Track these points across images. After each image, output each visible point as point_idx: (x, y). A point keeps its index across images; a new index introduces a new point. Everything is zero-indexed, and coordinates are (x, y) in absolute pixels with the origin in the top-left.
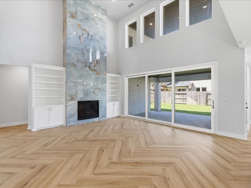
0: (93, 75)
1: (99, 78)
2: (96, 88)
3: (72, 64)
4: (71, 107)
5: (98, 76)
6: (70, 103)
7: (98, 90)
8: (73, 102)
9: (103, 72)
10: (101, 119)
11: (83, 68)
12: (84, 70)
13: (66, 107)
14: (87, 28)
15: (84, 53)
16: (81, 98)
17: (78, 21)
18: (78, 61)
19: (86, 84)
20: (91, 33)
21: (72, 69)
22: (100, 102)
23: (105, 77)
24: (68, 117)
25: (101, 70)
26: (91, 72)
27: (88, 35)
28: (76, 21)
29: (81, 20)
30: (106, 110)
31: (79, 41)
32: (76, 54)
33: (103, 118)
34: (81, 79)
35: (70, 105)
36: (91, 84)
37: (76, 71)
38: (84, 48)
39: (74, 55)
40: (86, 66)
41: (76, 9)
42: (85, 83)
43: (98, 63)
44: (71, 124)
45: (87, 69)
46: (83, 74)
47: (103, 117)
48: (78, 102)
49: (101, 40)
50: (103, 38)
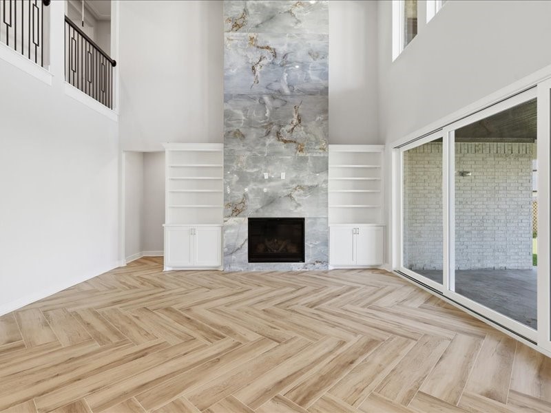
0: (288, 153)
1: (304, 159)
2: (294, 186)
3: (235, 133)
4: (233, 231)
5: (301, 154)
6: (232, 221)
7: (302, 192)
8: (236, 219)
9: (317, 143)
10: (310, 268)
11: (262, 139)
12: (264, 145)
13: (223, 229)
14: (272, 43)
15: (264, 104)
16: (257, 211)
17: (250, 31)
18: (250, 124)
19: (270, 178)
20: (281, 50)
21: (237, 146)
22: (307, 223)
23: (324, 157)
24: (228, 252)
25: (313, 139)
26: (282, 147)
27: (275, 55)
28: (245, 34)
29: (257, 26)
30: (326, 243)
31: (253, 78)
32: (245, 110)
33: (317, 265)
34: (255, 167)
35: (231, 227)
36: (283, 176)
37: (244, 148)
38: (264, 91)
39: (240, 112)
40: (268, 134)
41: (246, 4)
42: (266, 177)
43: (302, 122)
44: (232, 267)
45: (271, 140)
46: (262, 153)
47: (317, 262)
48: (249, 219)
49: (312, 60)
50: (317, 53)
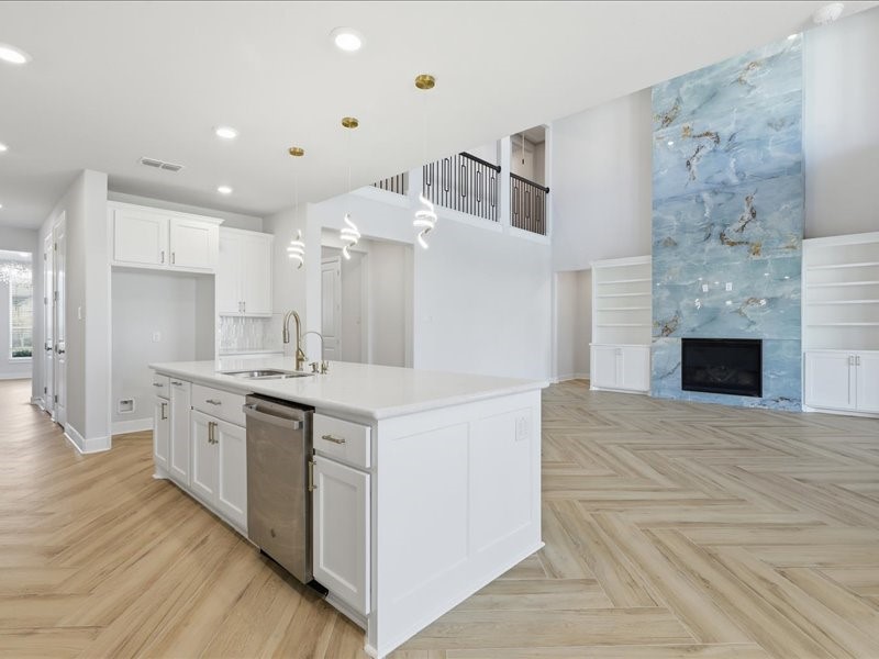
0: (738, 258)
1: (764, 263)
2: (746, 298)
3: (666, 241)
4: (662, 353)
5: (756, 258)
6: (662, 341)
7: (757, 305)
8: (666, 339)
9: (782, 238)
10: (772, 406)
11: (700, 246)
12: (703, 250)
13: (652, 350)
14: (712, 126)
15: (703, 202)
16: (693, 330)
17: (684, 121)
18: (683, 229)
19: (710, 290)
20: (725, 132)
21: (668, 256)
22: (765, 346)
23: (794, 258)
24: (657, 376)
25: (774, 234)
26: (728, 251)
27: (717, 140)
28: (677, 126)
29: (693, 112)
30: (797, 374)
31: (688, 174)
32: (678, 214)
33: (782, 403)
34: (691, 278)
35: (661, 348)
36: (729, 286)
37: (678, 258)
38: (703, 186)
39: (672, 218)
40: (708, 237)
41: (678, 91)
42: (705, 288)
43: (758, 216)
44: (662, 393)
45: (714, 243)
46: (701, 261)
47: (782, 399)
48: (683, 339)
49: (774, 131)
50: (781, 120)
